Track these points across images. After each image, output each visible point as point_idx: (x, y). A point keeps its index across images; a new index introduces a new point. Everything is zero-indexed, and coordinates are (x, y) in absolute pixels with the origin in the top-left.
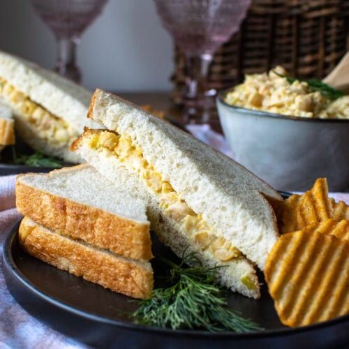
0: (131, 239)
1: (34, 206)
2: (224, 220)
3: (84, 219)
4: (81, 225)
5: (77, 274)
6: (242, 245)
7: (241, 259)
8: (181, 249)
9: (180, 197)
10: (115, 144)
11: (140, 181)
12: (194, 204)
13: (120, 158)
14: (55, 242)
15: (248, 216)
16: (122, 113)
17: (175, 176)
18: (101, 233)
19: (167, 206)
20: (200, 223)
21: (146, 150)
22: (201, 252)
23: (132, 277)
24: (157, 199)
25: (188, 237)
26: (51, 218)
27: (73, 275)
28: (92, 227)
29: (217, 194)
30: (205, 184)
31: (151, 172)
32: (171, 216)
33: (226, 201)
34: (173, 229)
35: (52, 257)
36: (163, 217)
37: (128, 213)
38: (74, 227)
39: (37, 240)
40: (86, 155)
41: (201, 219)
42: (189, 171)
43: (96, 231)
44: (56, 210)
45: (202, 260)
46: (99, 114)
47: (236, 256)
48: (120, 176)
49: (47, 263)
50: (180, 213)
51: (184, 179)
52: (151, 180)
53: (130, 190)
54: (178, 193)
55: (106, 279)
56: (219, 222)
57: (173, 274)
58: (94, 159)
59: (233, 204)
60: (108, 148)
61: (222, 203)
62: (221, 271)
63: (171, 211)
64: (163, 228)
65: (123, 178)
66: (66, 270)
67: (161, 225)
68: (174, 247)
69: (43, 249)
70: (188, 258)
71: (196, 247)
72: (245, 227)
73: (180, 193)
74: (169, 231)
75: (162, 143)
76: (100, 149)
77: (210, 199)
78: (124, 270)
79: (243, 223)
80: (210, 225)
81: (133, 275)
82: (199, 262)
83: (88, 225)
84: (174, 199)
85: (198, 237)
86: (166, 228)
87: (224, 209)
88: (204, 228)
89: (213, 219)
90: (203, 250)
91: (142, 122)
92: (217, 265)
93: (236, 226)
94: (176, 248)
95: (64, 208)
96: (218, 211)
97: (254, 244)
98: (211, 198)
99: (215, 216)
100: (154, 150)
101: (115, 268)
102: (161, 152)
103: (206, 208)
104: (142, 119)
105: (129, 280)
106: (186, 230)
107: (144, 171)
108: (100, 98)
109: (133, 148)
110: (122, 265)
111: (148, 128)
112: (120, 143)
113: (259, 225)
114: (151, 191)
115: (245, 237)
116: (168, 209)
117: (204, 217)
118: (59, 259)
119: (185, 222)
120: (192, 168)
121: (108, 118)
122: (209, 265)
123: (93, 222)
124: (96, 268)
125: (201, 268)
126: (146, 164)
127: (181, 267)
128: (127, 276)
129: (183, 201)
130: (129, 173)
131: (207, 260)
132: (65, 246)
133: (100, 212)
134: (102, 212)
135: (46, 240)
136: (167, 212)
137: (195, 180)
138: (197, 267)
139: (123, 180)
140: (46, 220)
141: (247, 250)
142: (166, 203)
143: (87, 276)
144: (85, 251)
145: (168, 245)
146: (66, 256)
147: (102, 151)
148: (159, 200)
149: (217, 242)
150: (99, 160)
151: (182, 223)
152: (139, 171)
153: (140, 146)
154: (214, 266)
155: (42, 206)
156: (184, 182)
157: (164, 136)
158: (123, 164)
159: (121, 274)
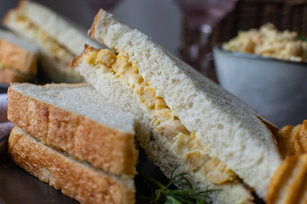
0: (111, 149)
1: (21, 113)
2: (220, 139)
3: (65, 127)
4: (61, 133)
5: (55, 187)
6: (239, 167)
7: (236, 184)
8: (170, 169)
9: (173, 114)
10: (113, 60)
11: (133, 97)
12: (188, 121)
13: (116, 74)
14: (38, 151)
15: (248, 135)
16: (123, 32)
17: (169, 92)
18: (81, 142)
19: (159, 123)
20: (192, 142)
21: (142, 66)
22: (192, 174)
23: (110, 194)
24: (149, 116)
25: (179, 156)
26: (35, 126)
27: (52, 187)
28: (73, 135)
29: (213, 111)
30: (202, 101)
31: (146, 88)
32: (162, 134)
33: (223, 119)
34: (163, 147)
35: (34, 167)
36: (154, 135)
37: (113, 122)
38: (55, 134)
39: (22, 149)
40: (84, 72)
41: (194, 137)
42: (186, 86)
43: (76, 140)
44: (39, 116)
45: (192, 182)
46: (101, 32)
47: (231, 179)
48: (114, 91)
49: (29, 173)
50: (172, 130)
51: (178, 95)
52: (144, 96)
53: (123, 106)
54: (171, 109)
55: (83, 194)
56: (214, 141)
57: (158, 195)
58: (92, 75)
59: (231, 122)
60: (105, 64)
61: (218, 120)
62: (212, 196)
63: (163, 129)
64: (153, 146)
65: (117, 94)
66: (47, 181)
67: (151, 143)
68: (163, 166)
69: (27, 159)
70: (177, 179)
71: (187, 168)
72: (244, 148)
73: (173, 110)
74: (159, 149)
75: (160, 59)
76: (98, 66)
77: (205, 116)
78: (103, 186)
79: (242, 142)
80: (203, 144)
81: (112, 191)
82: (189, 184)
83: (68, 133)
84: (167, 117)
85: (189, 157)
86: (156, 146)
87: (220, 127)
88: (197, 148)
89: (207, 138)
90: (195, 171)
91: (141, 39)
92: (209, 188)
93: (232, 146)
94: (166, 168)
95: (47, 114)
96: (213, 129)
97: (252, 167)
98: (207, 115)
99: (210, 134)
100: (150, 66)
101: (94, 182)
102: (157, 68)
103: (200, 126)
104: (142, 36)
105: (107, 197)
106: (177, 149)
107: (138, 87)
108: (103, 17)
109: (130, 65)
110: (100, 180)
111: (146, 44)
112: (118, 60)
113: (260, 145)
114: (144, 107)
115: (243, 158)
116: (159, 126)
117: (198, 135)
118: (41, 169)
119: (177, 140)
120: (188, 84)
121: (108, 36)
122: (199, 188)
123: (74, 130)
124: (74, 181)
125: (191, 190)
126: (141, 80)
127: (169, 188)
128: (105, 193)
129: (176, 118)
130: (124, 89)
131: (198, 183)
132: (46, 156)
133: (81, 119)
134: (83, 119)
135: (30, 149)
136: (159, 129)
137: (191, 96)
138: (186, 189)
139: (117, 96)
140: (30, 128)
141: (244, 173)
142: (159, 119)
143: (65, 189)
144: (64, 162)
145: (157, 164)
146: (47, 167)
147: (99, 67)
148: (152, 116)
149: (210, 164)
150: (96, 77)
151: (174, 141)
152: (134, 86)
153: (137, 63)
154: (204, 190)
155: (27, 113)
156: (179, 98)
157: (162, 53)
158: (119, 80)
159: (99, 190)
